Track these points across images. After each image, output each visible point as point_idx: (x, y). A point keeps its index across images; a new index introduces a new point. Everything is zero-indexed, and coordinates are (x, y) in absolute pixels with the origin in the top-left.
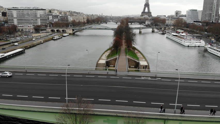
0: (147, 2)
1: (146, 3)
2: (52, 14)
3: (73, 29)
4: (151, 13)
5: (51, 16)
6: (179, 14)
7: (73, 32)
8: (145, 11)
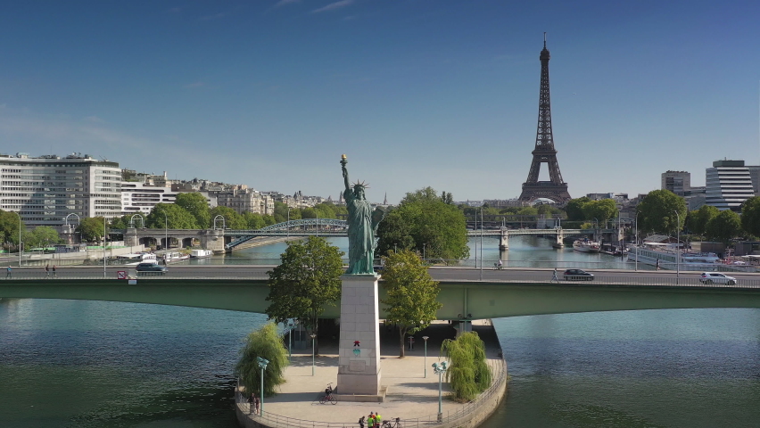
0: (544, 140)
1: (539, 143)
2: (134, 186)
3: (225, 236)
4: (564, 186)
5: (130, 193)
6: (681, 185)
7: (228, 246)
8: (539, 180)
